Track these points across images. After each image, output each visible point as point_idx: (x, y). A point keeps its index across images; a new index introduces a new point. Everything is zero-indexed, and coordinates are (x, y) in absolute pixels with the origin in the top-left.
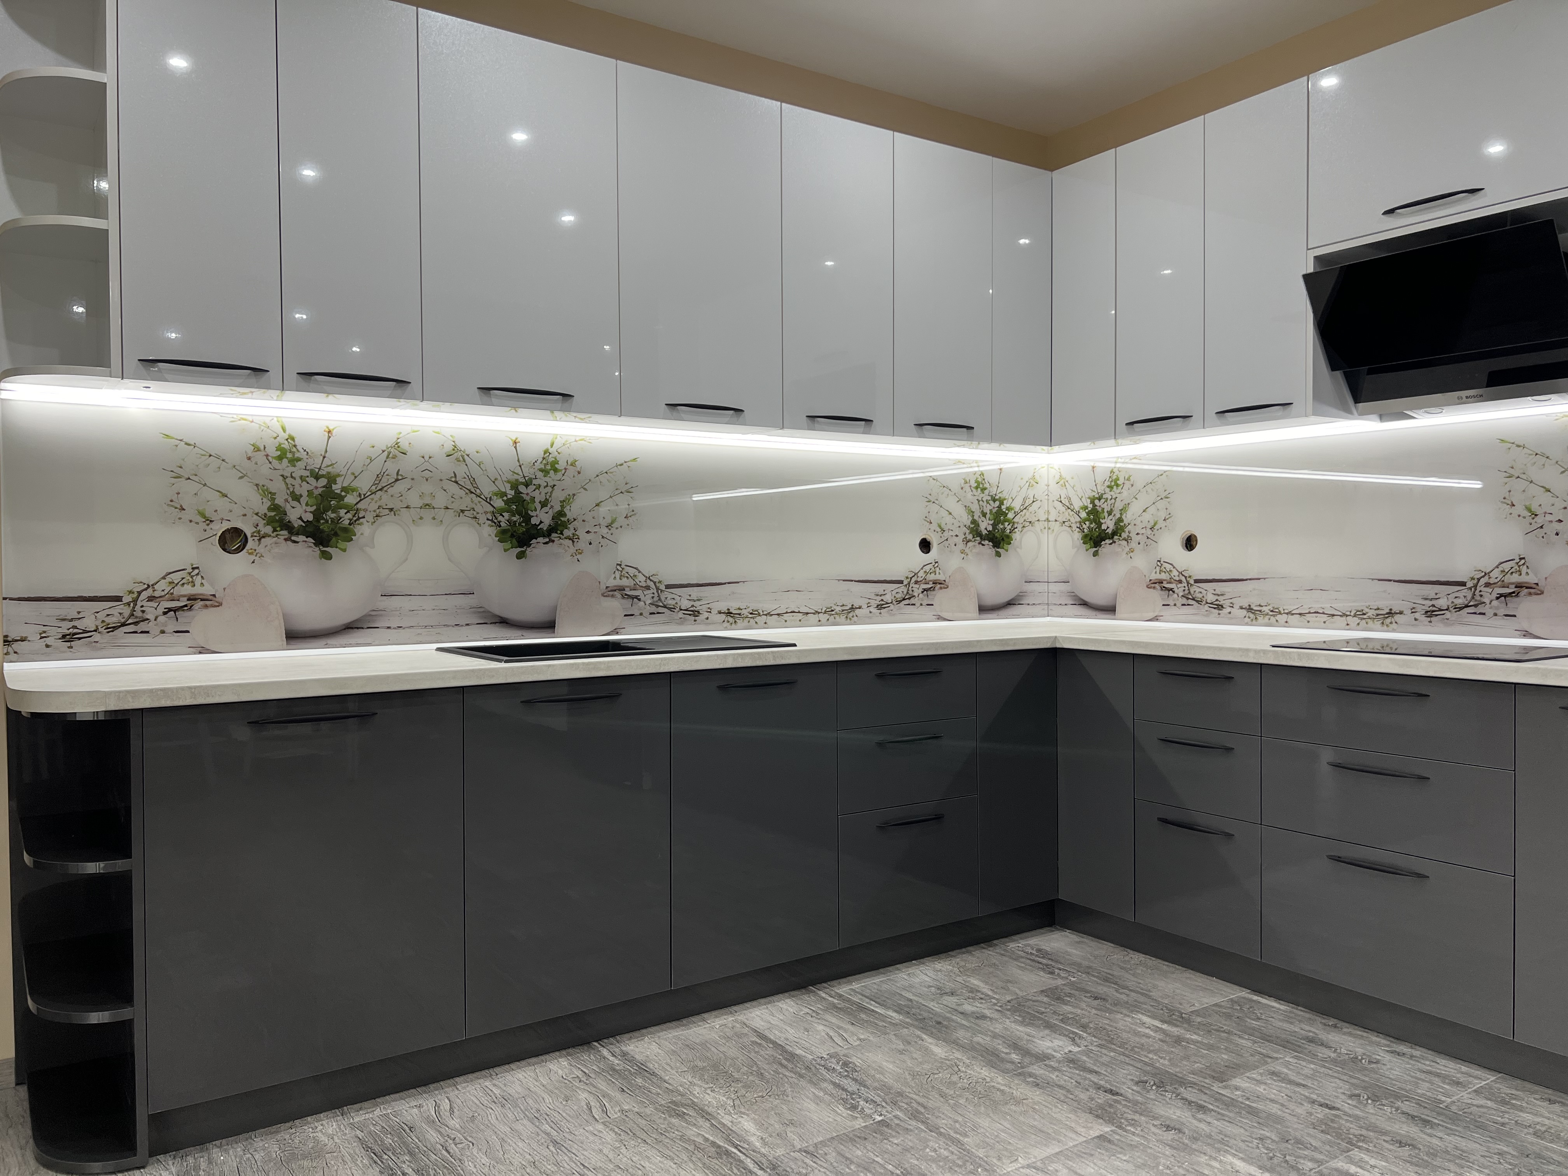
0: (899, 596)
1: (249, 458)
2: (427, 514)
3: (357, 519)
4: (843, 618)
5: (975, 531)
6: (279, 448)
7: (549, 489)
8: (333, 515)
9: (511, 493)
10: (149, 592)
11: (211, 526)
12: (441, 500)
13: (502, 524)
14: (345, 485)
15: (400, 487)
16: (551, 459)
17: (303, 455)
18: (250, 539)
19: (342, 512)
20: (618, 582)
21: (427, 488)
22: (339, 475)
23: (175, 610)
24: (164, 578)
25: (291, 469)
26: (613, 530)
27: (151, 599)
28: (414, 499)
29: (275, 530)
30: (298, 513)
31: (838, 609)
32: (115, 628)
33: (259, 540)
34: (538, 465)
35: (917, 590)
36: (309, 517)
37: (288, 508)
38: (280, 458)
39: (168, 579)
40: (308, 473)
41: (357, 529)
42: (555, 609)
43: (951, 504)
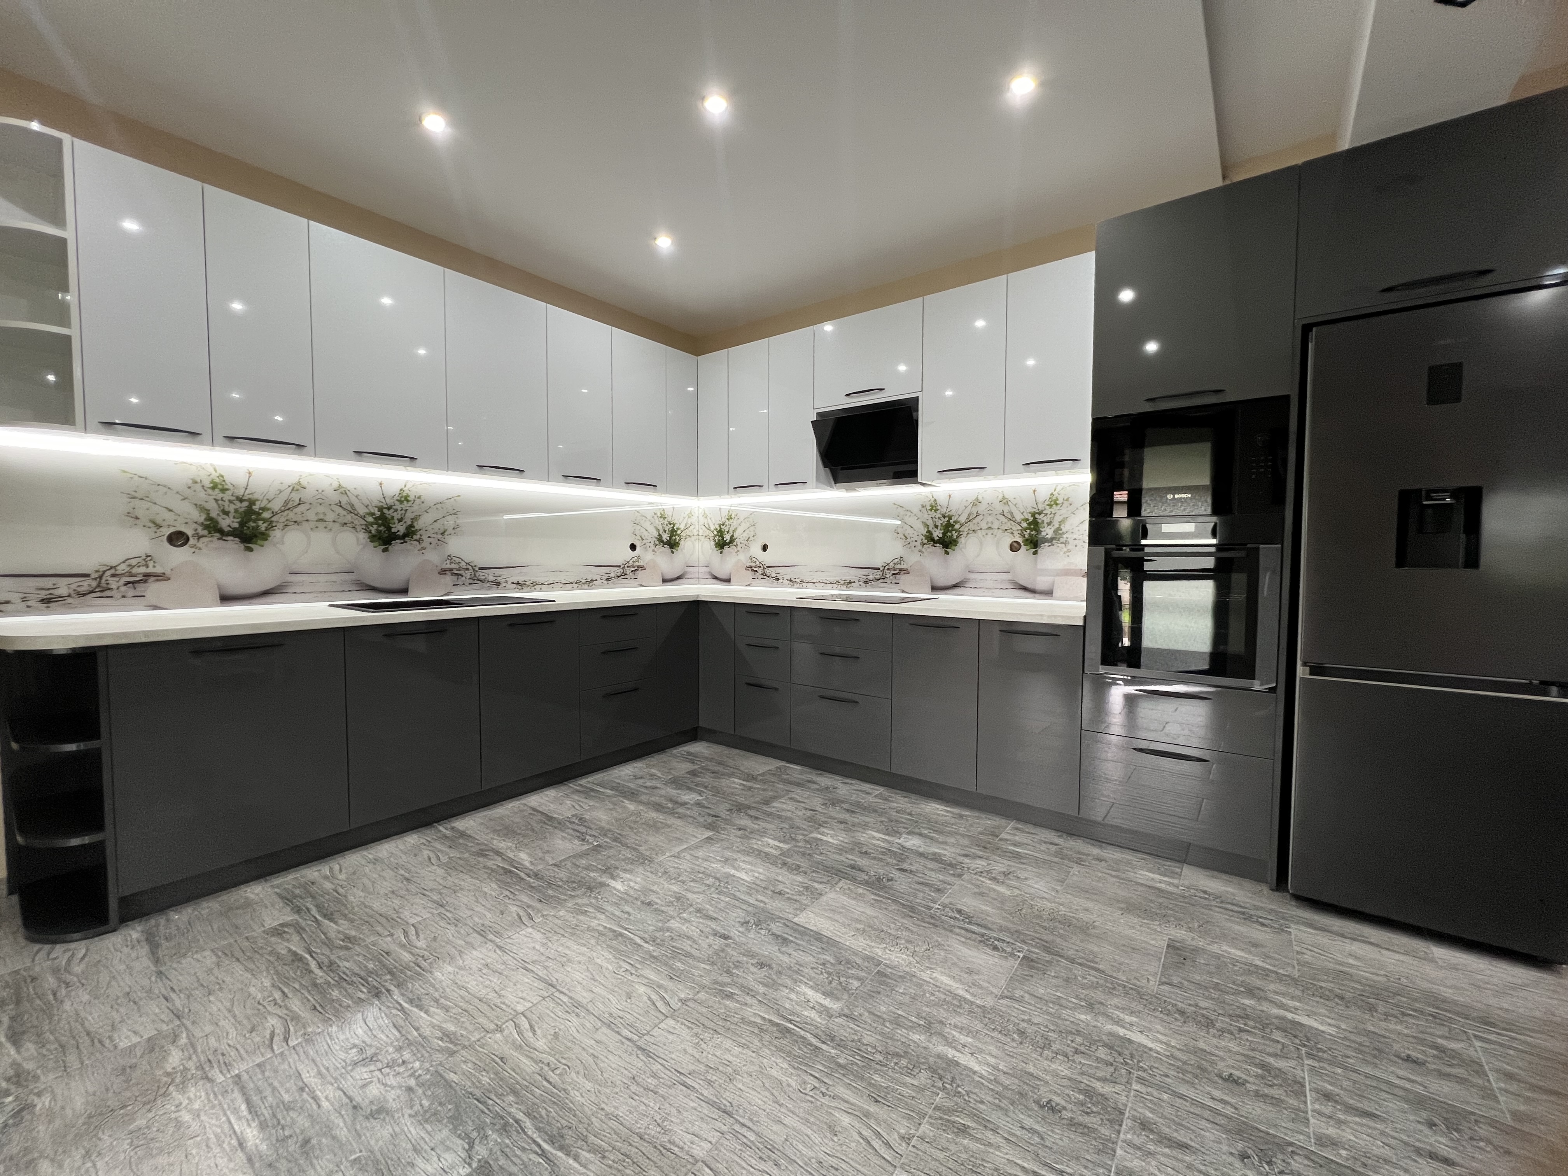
0: (619, 574)
1: (189, 488)
2: (320, 524)
3: (271, 526)
4: (586, 586)
5: (660, 539)
6: (212, 482)
7: (403, 512)
8: (254, 525)
9: (378, 514)
10: (112, 571)
11: (161, 529)
12: (330, 516)
13: (373, 532)
14: (262, 506)
15: (302, 508)
16: (404, 494)
17: (230, 486)
18: (191, 539)
19: (260, 523)
20: (448, 566)
21: (321, 509)
22: (258, 500)
23: (133, 583)
24: (124, 562)
25: (221, 495)
26: (445, 536)
27: (113, 575)
28: (311, 516)
29: (210, 533)
30: (226, 523)
31: (584, 581)
32: (84, 595)
33: (198, 539)
34: (396, 498)
35: (628, 571)
36: (236, 525)
37: (220, 519)
38: (213, 488)
39: (127, 563)
40: (234, 498)
41: (272, 533)
42: (408, 582)
43: (647, 525)
